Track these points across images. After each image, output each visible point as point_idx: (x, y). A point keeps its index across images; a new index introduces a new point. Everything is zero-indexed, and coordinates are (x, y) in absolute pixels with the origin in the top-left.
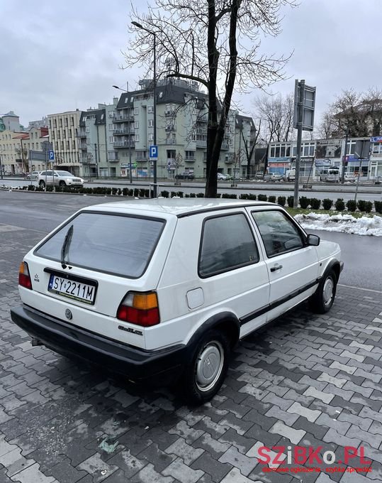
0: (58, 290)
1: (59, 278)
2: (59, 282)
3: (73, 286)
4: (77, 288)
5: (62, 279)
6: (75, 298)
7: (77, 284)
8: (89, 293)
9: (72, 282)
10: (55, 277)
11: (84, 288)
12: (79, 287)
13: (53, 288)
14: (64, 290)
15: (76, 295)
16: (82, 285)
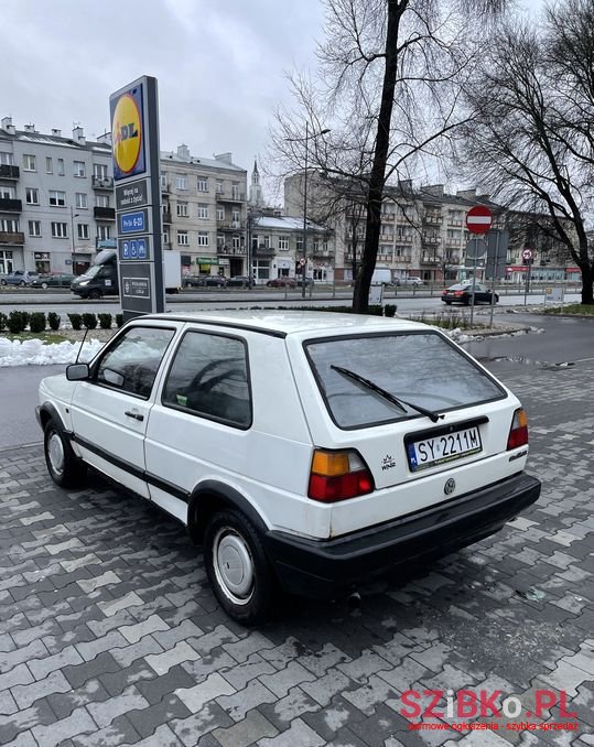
0: (430, 459)
1: (425, 442)
2: (426, 448)
3: (450, 442)
4: (457, 442)
5: (430, 441)
6: (461, 456)
7: (455, 435)
8: (473, 439)
9: (446, 437)
10: (416, 445)
11: (465, 436)
12: (458, 438)
13: (420, 462)
14: (438, 455)
15: (459, 451)
16: (462, 434)
